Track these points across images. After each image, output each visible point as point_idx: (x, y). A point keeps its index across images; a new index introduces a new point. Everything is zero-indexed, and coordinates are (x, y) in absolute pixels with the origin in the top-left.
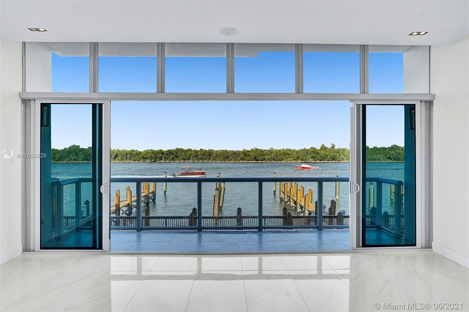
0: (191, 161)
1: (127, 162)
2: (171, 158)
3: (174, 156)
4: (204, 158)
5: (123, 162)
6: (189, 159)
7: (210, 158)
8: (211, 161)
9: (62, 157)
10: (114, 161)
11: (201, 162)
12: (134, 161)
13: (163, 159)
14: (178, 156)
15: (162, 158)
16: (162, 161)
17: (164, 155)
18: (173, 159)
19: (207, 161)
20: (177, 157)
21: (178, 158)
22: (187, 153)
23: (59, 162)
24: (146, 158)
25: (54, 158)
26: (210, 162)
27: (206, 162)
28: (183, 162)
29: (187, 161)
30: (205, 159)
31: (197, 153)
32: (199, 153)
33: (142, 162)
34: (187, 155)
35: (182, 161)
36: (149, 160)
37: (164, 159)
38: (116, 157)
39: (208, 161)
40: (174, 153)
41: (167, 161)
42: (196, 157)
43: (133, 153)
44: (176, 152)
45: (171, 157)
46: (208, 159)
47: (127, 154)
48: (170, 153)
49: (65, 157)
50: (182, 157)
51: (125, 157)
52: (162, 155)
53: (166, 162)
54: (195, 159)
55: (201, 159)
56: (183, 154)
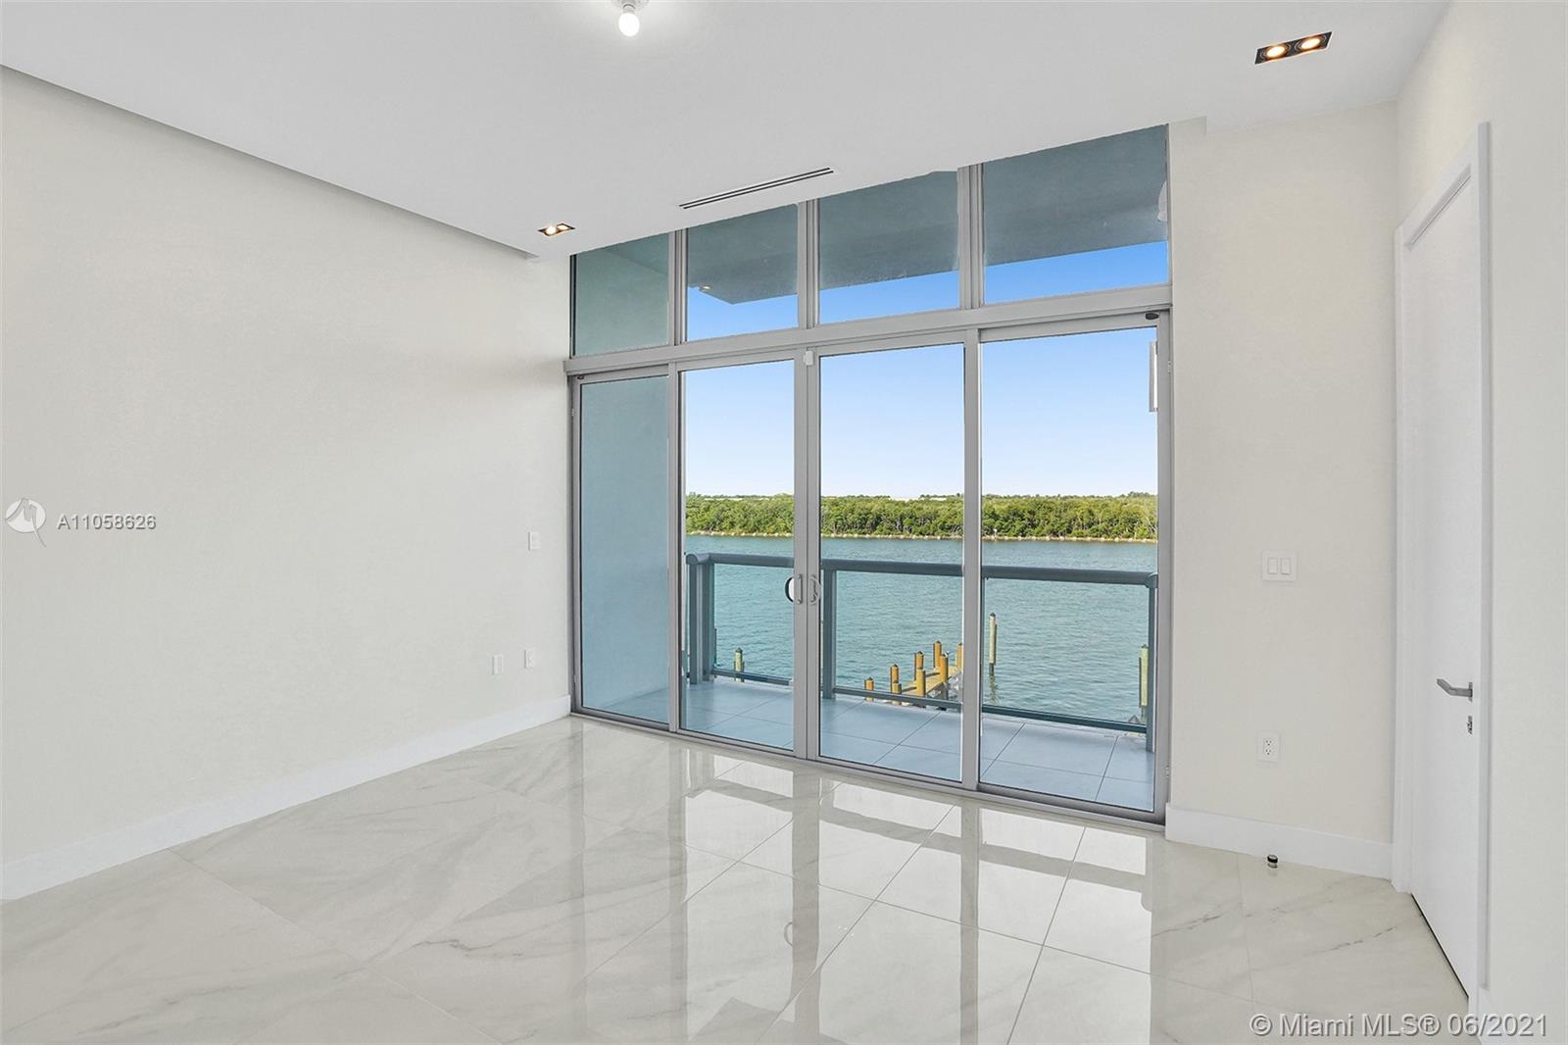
0: (1075, 538)
1: (902, 537)
2: (1018, 527)
3: (1026, 522)
4: (1115, 530)
5: (892, 539)
6: (1069, 532)
7: (1132, 530)
8: (1135, 540)
9: (759, 522)
10: (873, 535)
11: (1105, 542)
12: (921, 537)
13: (996, 530)
14: (1036, 522)
15: (992, 527)
16: (993, 537)
17: (998, 521)
18: (1022, 531)
19: (1123, 539)
20: (1034, 526)
21: (1036, 530)
22: (1064, 515)
23: (754, 534)
24: (950, 528)
25: (744, 525)
26: (1133, 543)
27: (1120, 542)
28: (1051, 540)
29: (1061, 538)
30: (1118, 534)
31: (1093, 515)
32: (1099, 516)
33: (939, 538)
34: (1062, 521)
35: (1047, 538)
36: (957, 532)
37: (998, 531)
38: (877, 524)
39: (1125, 540)
40: (1027, 515)
41: (1006, 538)
42: (1090, 527)
43: (918, 514)
44: (1032, 513)
45: (1018, 525)
46: (1126, 532)
47: (902, 517)
48: (1015, 514)
49: (767, 523)
50: (1047, 527)
51: (898, 523)
52: (993, 520)
53: (1003, 540)
54: (1086, 532)
55: (1106, 532)
56: (1052, 518)
